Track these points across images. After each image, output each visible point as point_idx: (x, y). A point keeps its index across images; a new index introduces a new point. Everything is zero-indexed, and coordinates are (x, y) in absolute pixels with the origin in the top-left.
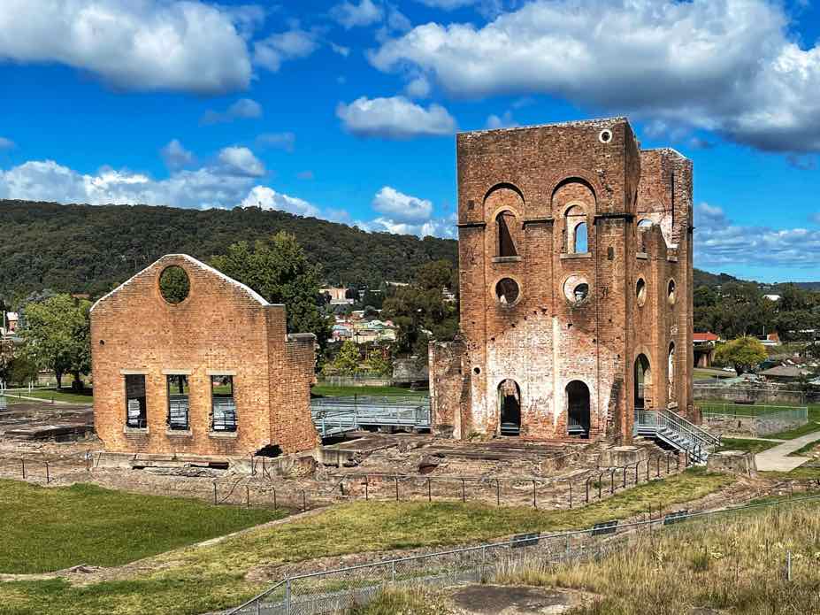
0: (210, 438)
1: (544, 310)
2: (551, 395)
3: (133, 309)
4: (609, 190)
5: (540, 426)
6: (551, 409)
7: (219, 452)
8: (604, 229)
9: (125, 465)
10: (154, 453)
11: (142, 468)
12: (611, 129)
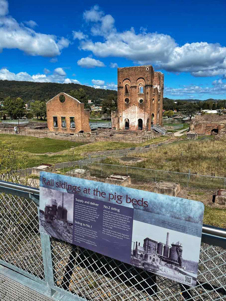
0: (70, 129)
1: (134, 105)
2: (135, 122)
3: (54, 104)
4: (148, 80)
5: (133, 127)
6: (135, 124)
7: (72, 132)
8: (147, 88)
9: (54, 134)
10: (59, 132)
11: (57, 135)
12: (149, 67)
